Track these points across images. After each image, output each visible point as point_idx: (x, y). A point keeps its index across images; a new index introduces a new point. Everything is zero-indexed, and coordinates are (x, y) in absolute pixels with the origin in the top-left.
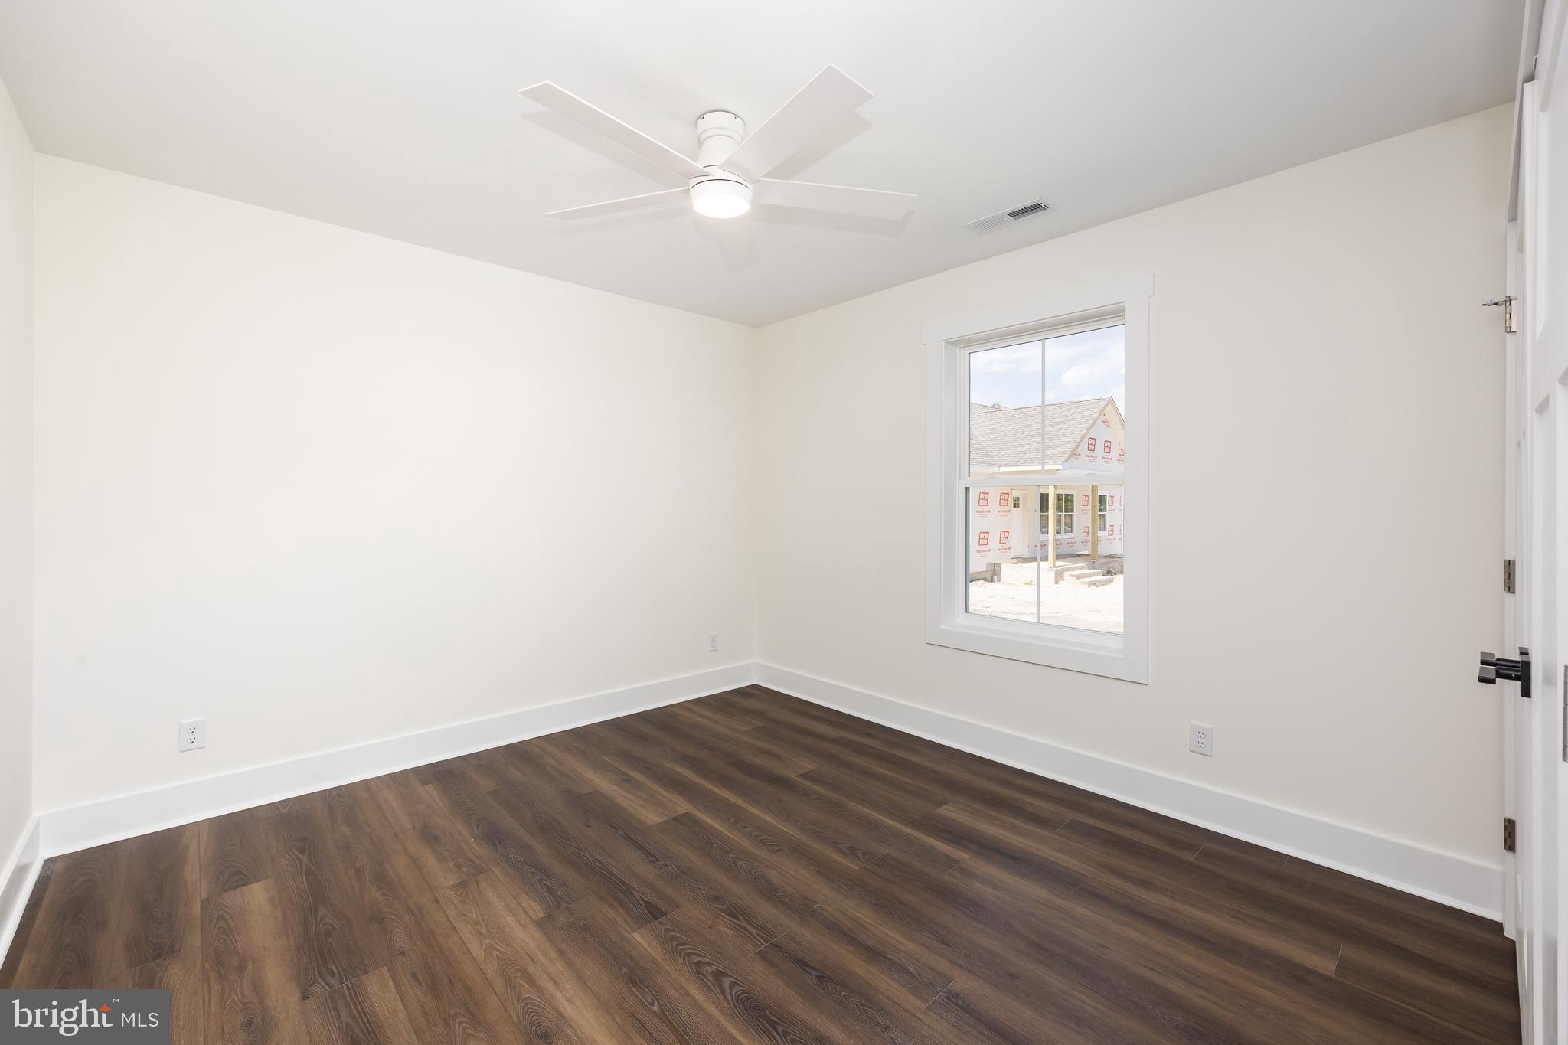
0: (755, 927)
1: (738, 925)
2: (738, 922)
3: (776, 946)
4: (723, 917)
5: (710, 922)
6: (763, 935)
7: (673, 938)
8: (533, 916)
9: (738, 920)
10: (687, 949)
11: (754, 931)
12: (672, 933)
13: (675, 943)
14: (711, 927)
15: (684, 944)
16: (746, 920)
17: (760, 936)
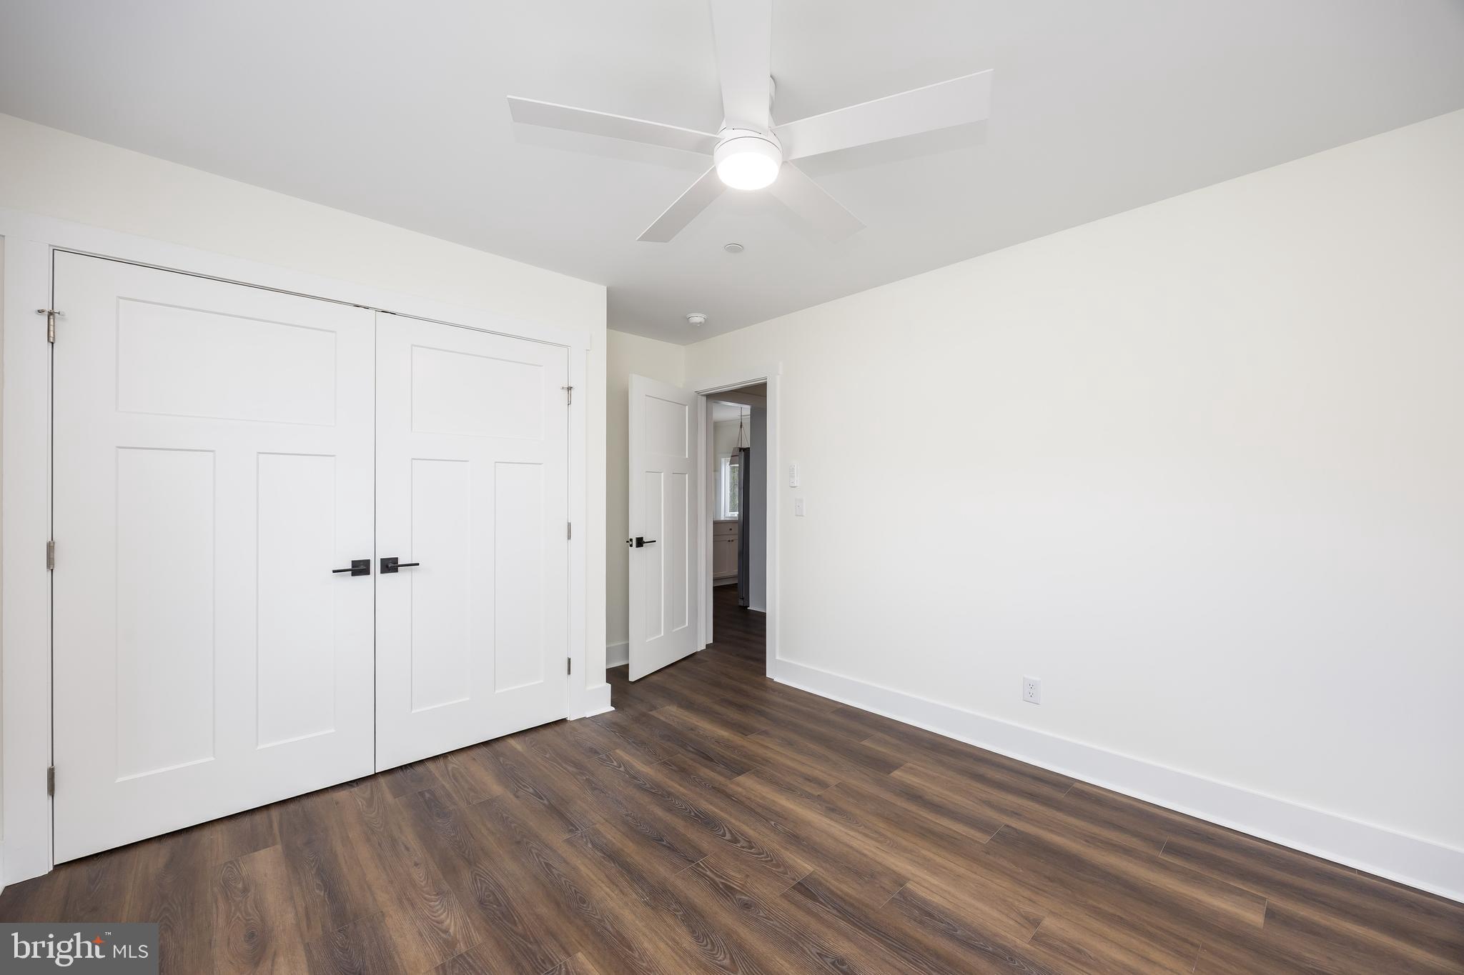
0: (709, 877)
1: (723, 879)
2: (723, 881)
3: (689, 861)
4: (738, 886)
5: (749, 880)
6: (701, 870)
7: (778, 866)
8: (912, 882)
9: (722, 883)
10: (762, 858)
11: (708, 873)
12: (780, 870)
13: (774, 862)
14: (747, 876)
15: (766, 861)
16: (715, 882)
17: (703, 868)
